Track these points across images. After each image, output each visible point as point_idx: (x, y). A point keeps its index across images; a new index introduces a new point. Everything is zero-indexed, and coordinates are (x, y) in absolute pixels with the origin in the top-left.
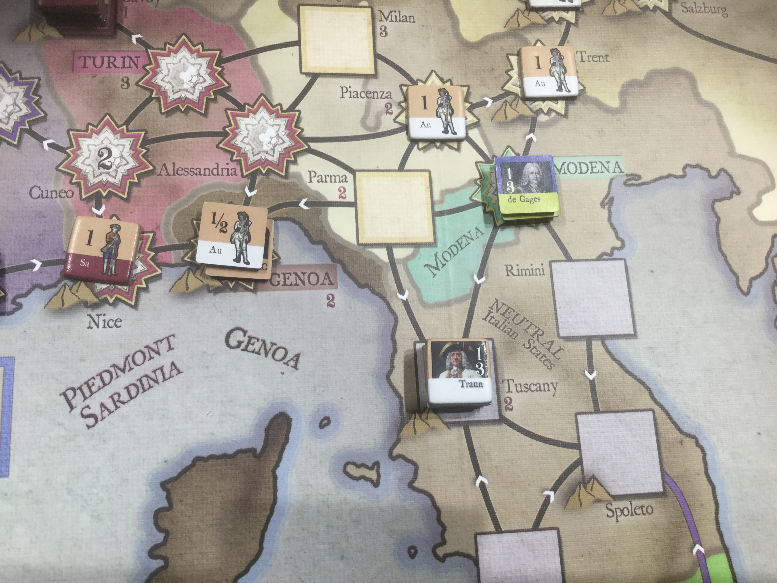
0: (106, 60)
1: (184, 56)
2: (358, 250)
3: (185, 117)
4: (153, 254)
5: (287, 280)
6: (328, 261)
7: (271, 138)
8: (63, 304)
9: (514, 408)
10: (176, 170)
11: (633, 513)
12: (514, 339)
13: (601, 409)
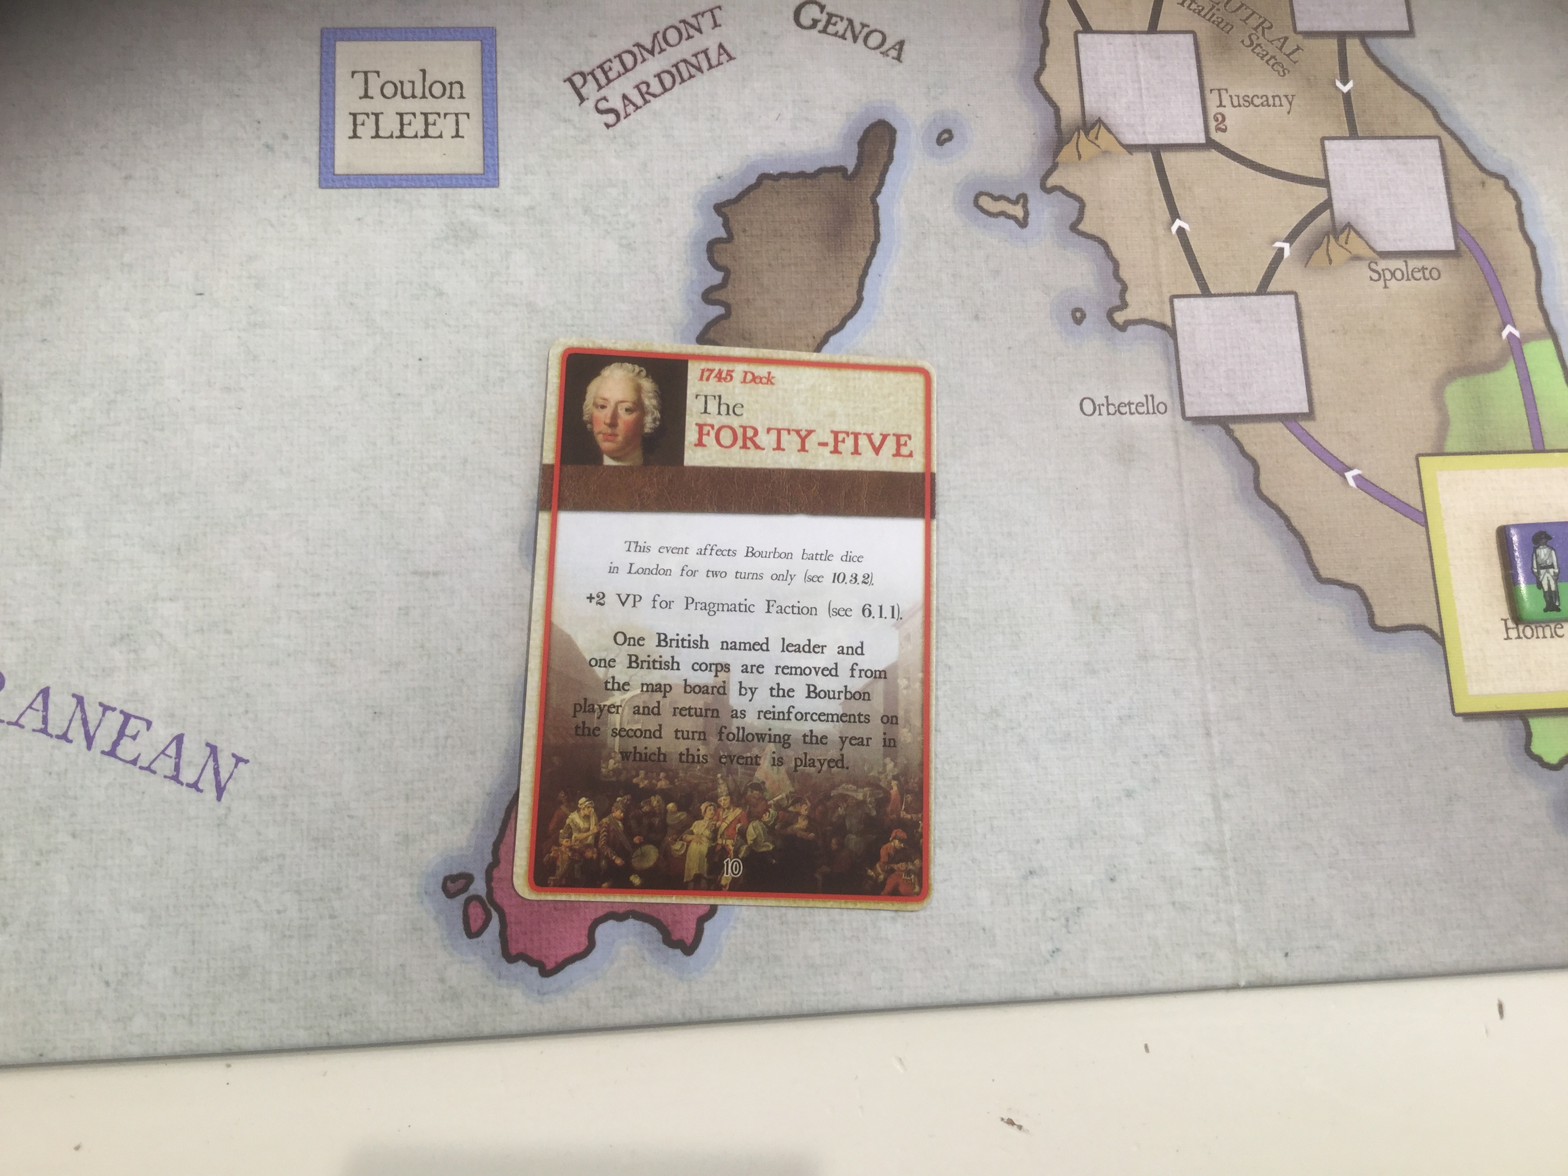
9: (1228, 128)
11: (1410, 276)
12: (1228, 33)
13: (1360, 134)
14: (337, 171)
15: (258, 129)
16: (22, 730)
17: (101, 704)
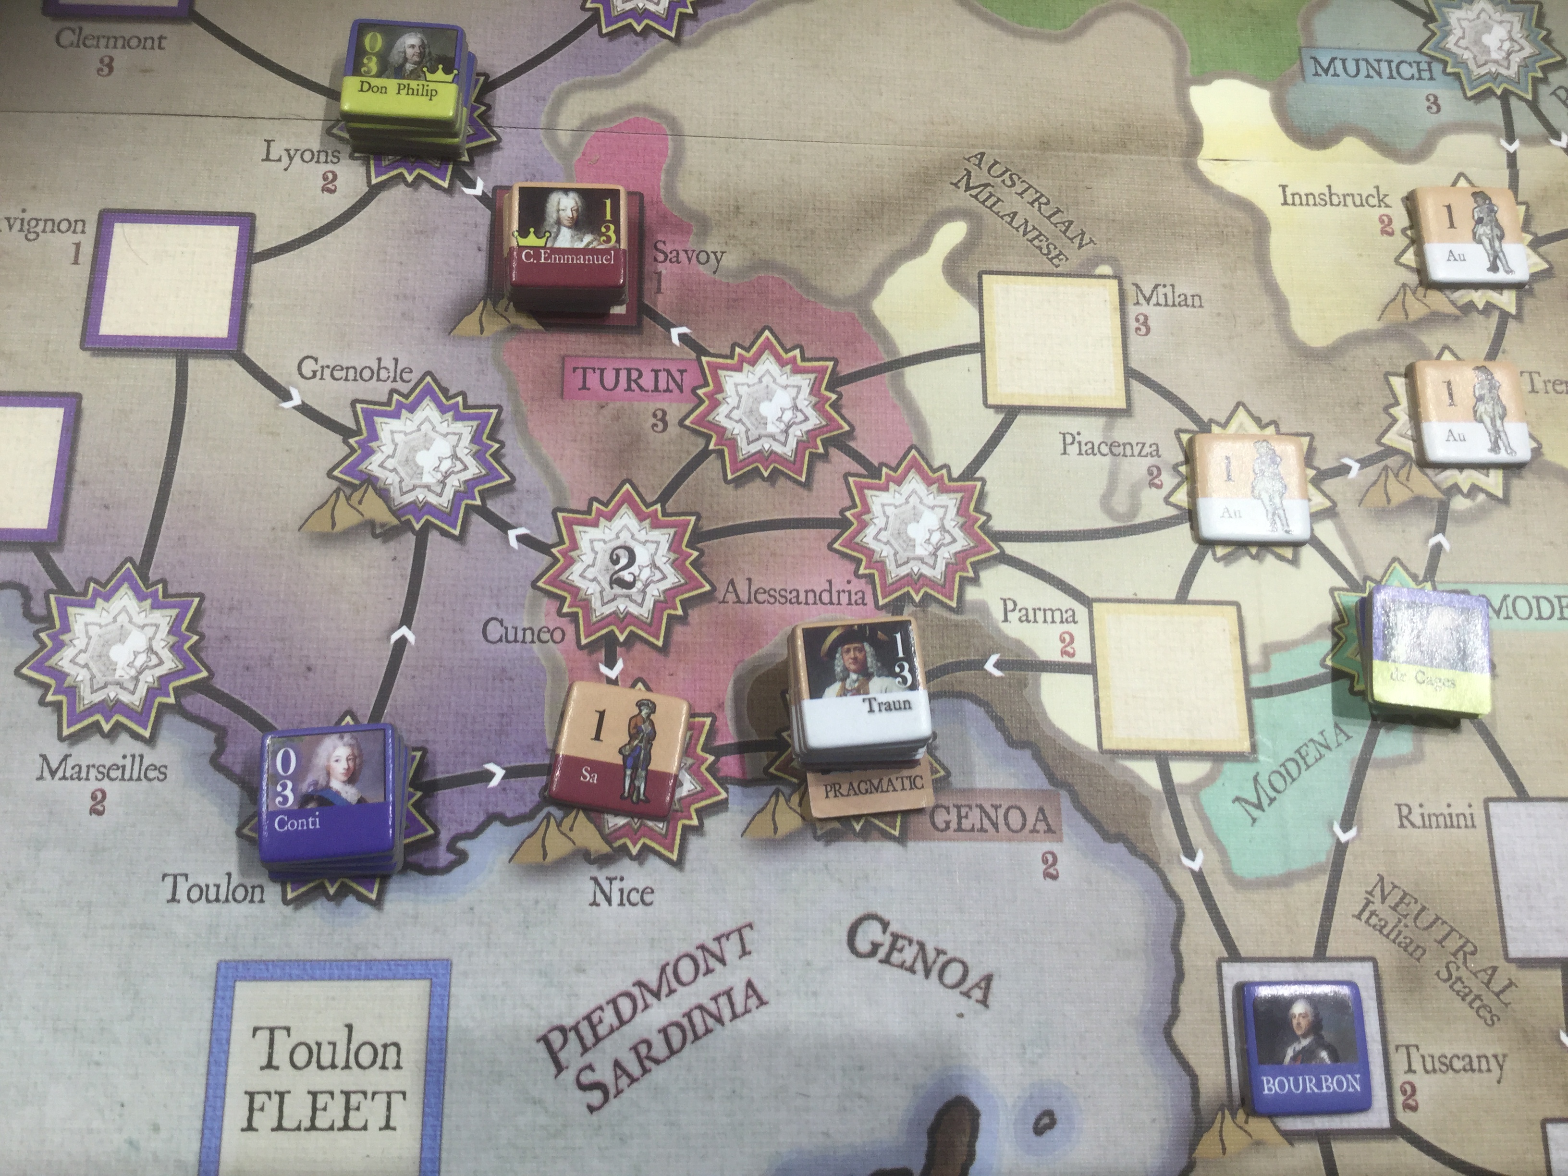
0: (623, 375)
1: (768, 371)
2: (1101, 763)
3: (771, 490)
4: (711, 758)
5: (963, 820)
6: (1041, 782)
7: (931, 532)
8: (545, 855)
9: (1420, 1106)
10: (753, 592)
12: (1418, 960)
15: (120, 1116)
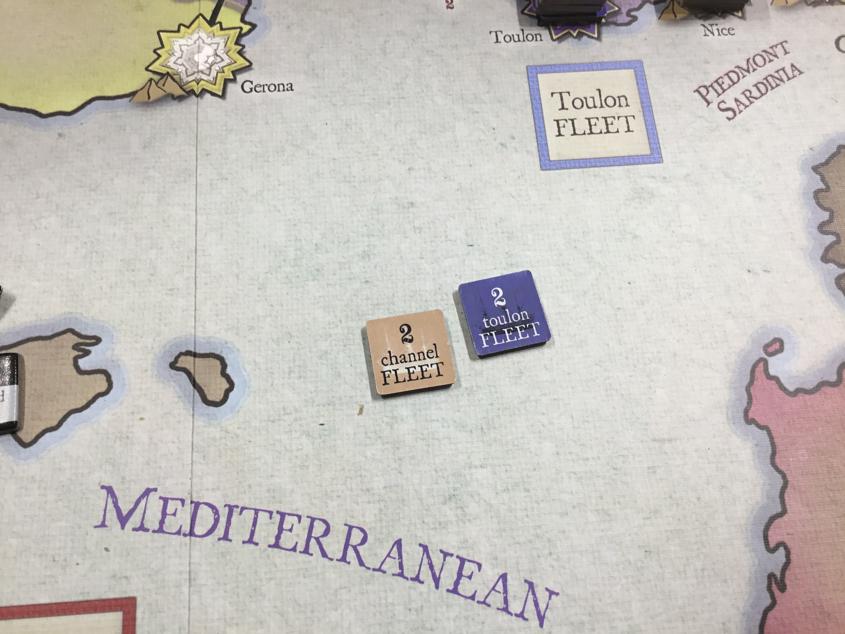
8: (676, 16)
14: (552, 159)
15: (494, 134)
16: (384, 575)
17: (441, 551)
